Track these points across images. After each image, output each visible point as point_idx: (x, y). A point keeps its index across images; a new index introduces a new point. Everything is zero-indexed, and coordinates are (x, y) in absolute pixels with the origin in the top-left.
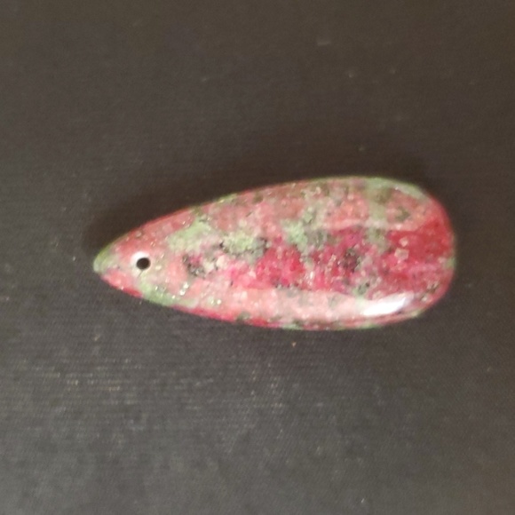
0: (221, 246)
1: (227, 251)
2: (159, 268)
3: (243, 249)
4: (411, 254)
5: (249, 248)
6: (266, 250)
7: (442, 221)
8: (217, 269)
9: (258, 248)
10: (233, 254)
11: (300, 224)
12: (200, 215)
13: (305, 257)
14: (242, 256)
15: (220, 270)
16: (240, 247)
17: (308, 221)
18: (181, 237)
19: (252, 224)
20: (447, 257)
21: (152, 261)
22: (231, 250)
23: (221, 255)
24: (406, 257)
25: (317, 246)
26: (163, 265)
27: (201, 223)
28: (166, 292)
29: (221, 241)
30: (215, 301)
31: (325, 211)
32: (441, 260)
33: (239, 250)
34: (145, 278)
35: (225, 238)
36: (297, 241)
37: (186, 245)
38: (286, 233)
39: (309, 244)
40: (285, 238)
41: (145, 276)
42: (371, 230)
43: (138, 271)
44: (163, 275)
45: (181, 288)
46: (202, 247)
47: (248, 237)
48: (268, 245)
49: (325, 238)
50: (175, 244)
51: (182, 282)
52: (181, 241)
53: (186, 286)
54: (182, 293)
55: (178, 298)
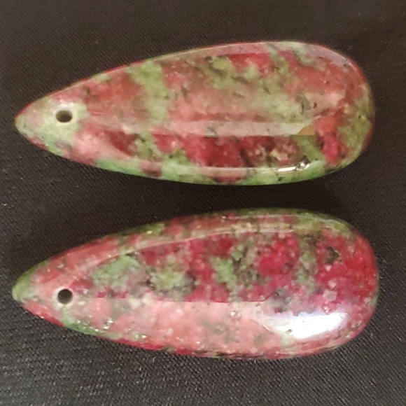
0: (148, 283)
1: (154, 289)
2: (82, 303)
3: (171, 286)
4: (339, 295)
5: (177, 285)
6: (194, 288)
7: (369, 261)
8: (143, 305)
9: (186, 286)
10: (161, 291)
11: (230, 262)
12: (127, 248)
13: (233, 296)
14: (170, 293)
15: (146, 308)
16: (168, 284)
17: (237, 259)
18: (106, 272)
20: (372, 297)
21: (75, 295)
22: (158, 287)
23: (148, 291)
24: (334, 298)
25: (246, 285)
26: (87, 301)
27: (128, 257)
28: (90, 325)
29: (148, 278)
30: (140, 335)
31: (256, 249)
32: (367, 300)
33: (166, 287)
34: (67, 312)
35: (152, 274)
36: (226, 279)
37: (111, 281)
38: (215, 272)
39: (239, 284)
40: (214, 276)
41: (68, 310)
42: (301, 271)
43: (60, 305)
44: (86, 310)
45: (106, 323)
46: (129, 283)
47: (176, 274)
48: (197, 283)
49: (254, 278)
50: (99, 279)
51: (106, 318)
52: (106, 276)
53: (110, 322)
54: (106, 328)
55: (102, 332)
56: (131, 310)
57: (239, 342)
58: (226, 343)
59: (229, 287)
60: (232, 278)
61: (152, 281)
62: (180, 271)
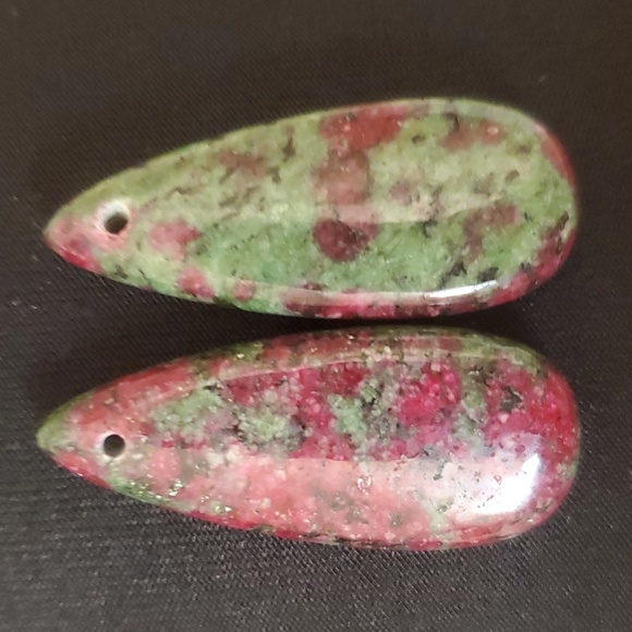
0: (236, 430)
1: (243, 439)
2: (138, 456)
3: (270, 437)
5: (278, 435)
6: (303, 440)
7: (565, 409)
8: (227, 463)
9: (291, 437)
10: (254, 443)
11: (358, 403)
12: (206, 378)
13: (360, 454)
14: (267, 446)
15: (231, 466)
16: (265, 434)
17: (369, 400)
18: (174, 412)
19: (285, 399)
20: (568, 463)
21: (129, 445)
22: (250, 436)
23: (235, 443)
25: (381, 439)
26: (145, 453)
27: (207, 391)
28: (149, 489)
29: (236, 423)
30: (222, 507)
31: (397, 386)
32: (560, 467)
33: (262, 438)
34: (117, 469)
35: (242, 417)
36: (352, 429)
37: (181, 425)
38: (335, 418)
39: (369, 436)
40: (333, 423)
41: (117, 466)
42: (462, 421)
43: (106, 458)
44: (144, 467)
45: (172, 487)
46: (207, 429)
47: (277, 418)
48: (307, 433)
49: (393, 429)
50: (163, 422)
51: (172, 479)
52: (175, 418)
53: (179, 485)
54: (173, 494)
55: (166, 500)
56: (208, 469)
57: (367, 523)
58: (349, 523)
59: (354, 440)
60: (360, 428)
61: (241, 427)
62: (283, 414)
